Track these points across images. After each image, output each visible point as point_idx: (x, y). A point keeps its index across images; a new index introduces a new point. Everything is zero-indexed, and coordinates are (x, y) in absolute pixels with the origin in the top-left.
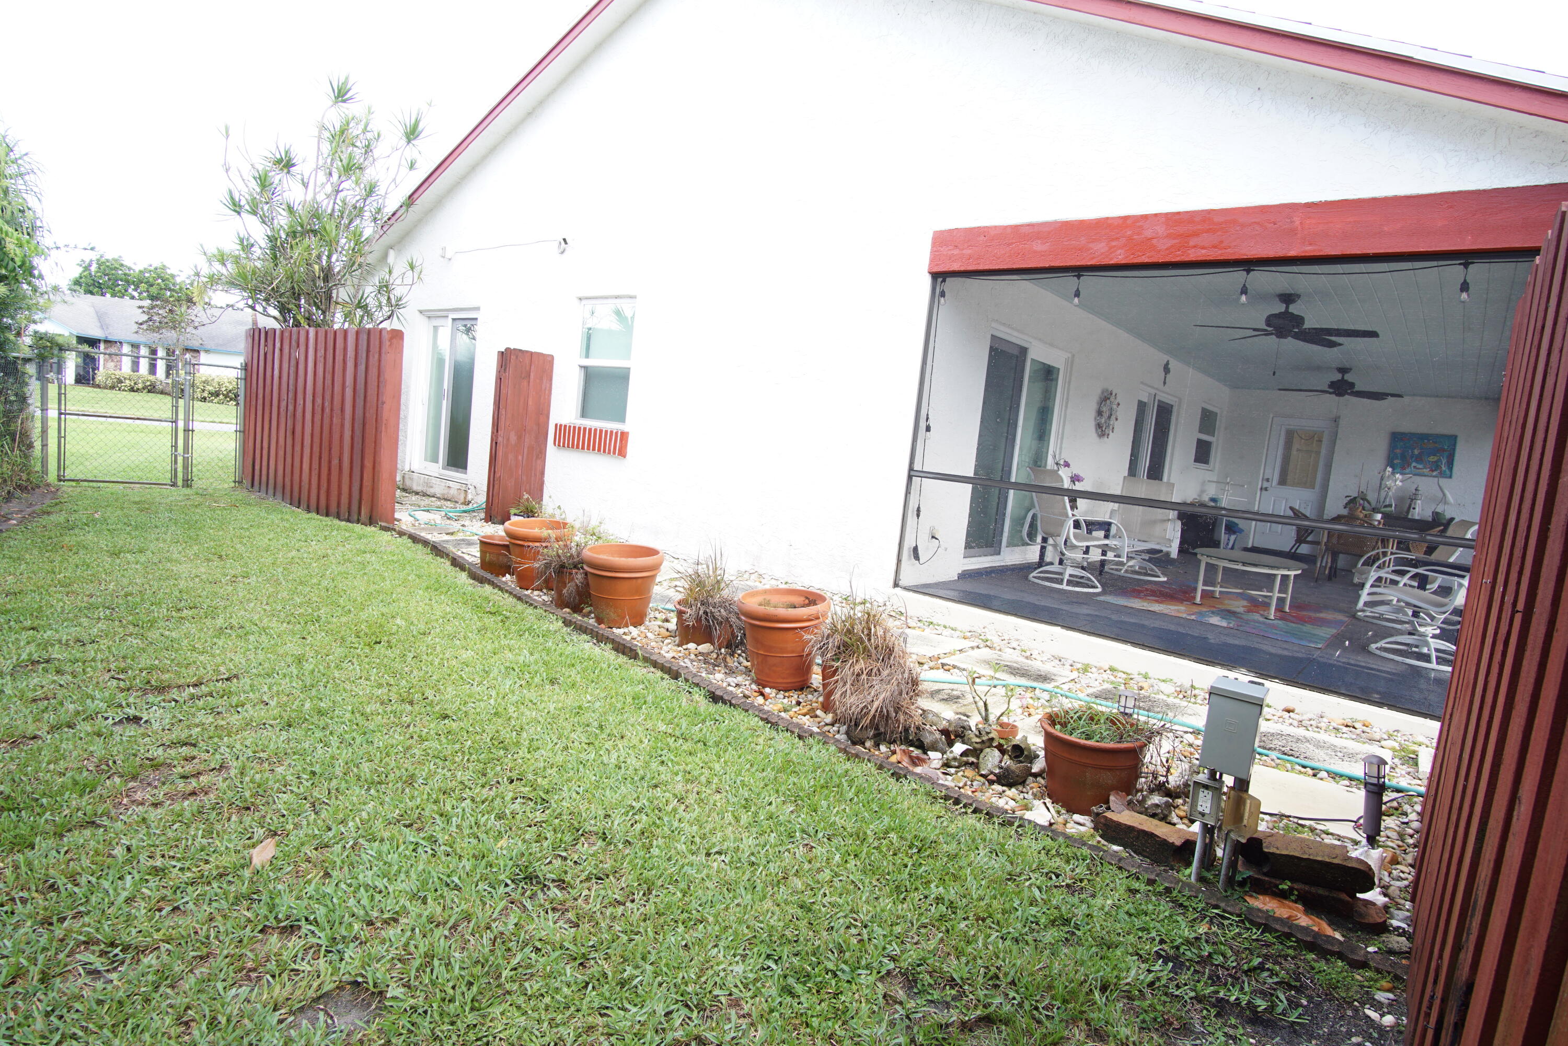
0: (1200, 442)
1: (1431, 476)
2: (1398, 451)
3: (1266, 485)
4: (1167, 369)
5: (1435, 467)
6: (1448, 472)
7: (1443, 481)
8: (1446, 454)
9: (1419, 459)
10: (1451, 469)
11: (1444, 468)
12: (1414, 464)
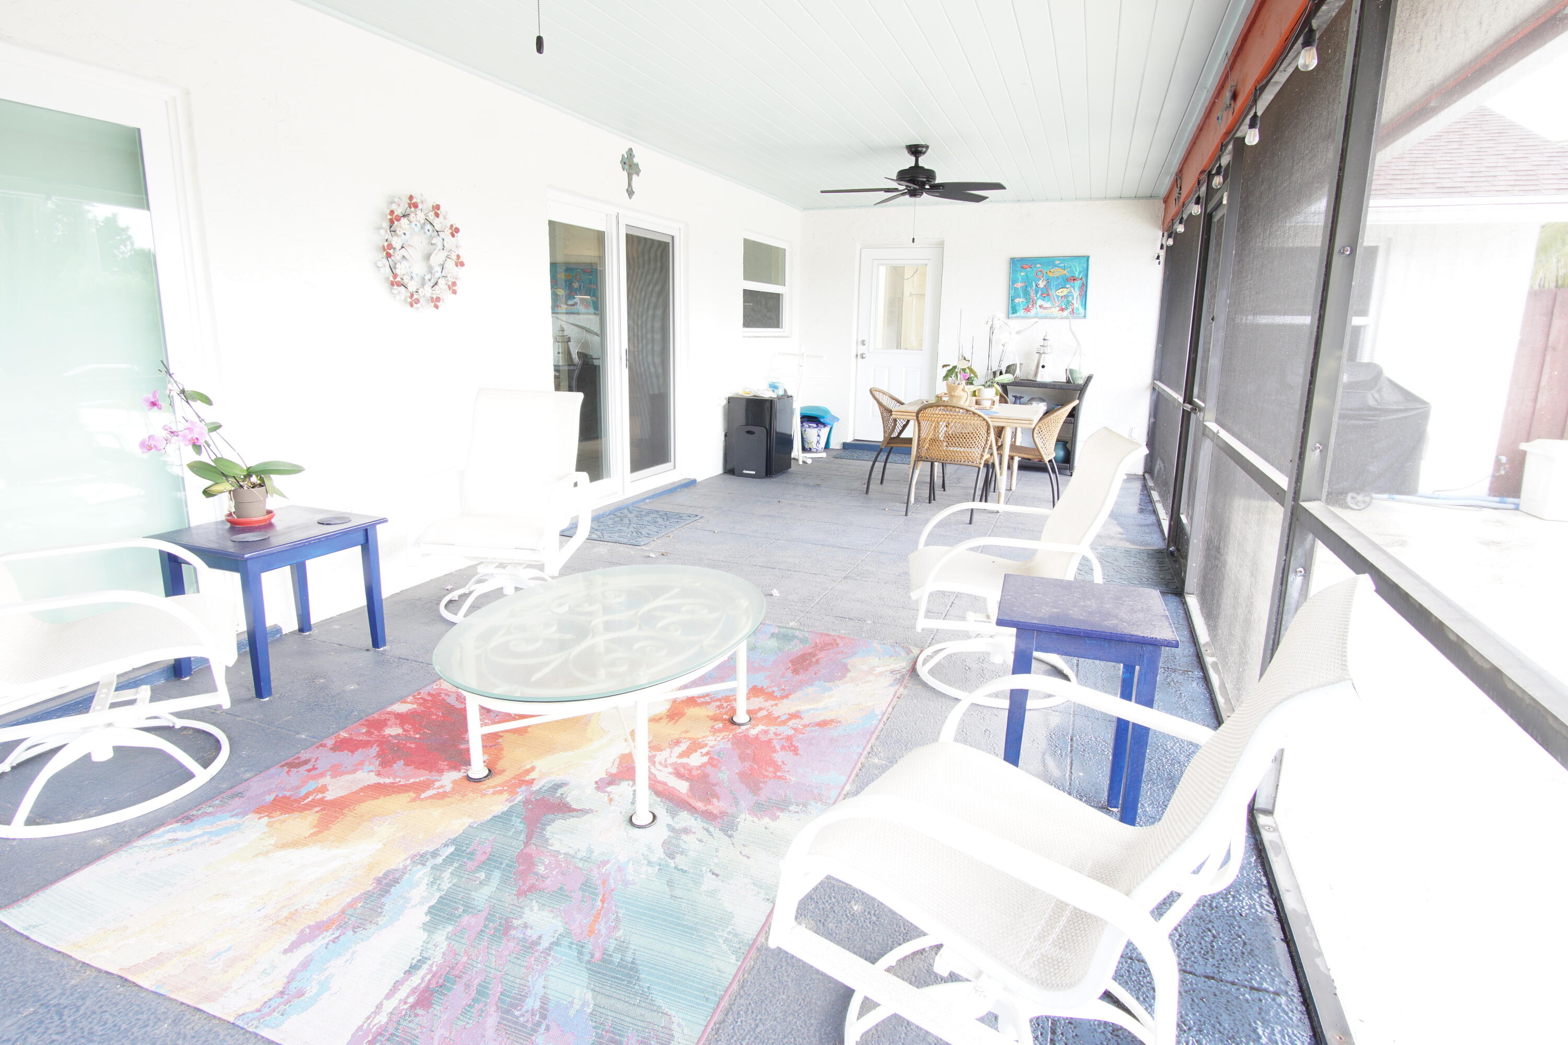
0: (749, 295)
1: (1062, 318)
2: (1019, 285)
3: (862, 349)
4: (630, 165)
5: (1065, 305)
6: (1081, 310)
7: (1077, 323)
8: (1078, 284)
9: (1046, 295)
10: (1085, 306)
11: (1076, 305)
12: (1040, 302)
